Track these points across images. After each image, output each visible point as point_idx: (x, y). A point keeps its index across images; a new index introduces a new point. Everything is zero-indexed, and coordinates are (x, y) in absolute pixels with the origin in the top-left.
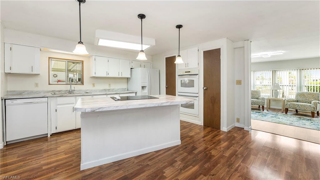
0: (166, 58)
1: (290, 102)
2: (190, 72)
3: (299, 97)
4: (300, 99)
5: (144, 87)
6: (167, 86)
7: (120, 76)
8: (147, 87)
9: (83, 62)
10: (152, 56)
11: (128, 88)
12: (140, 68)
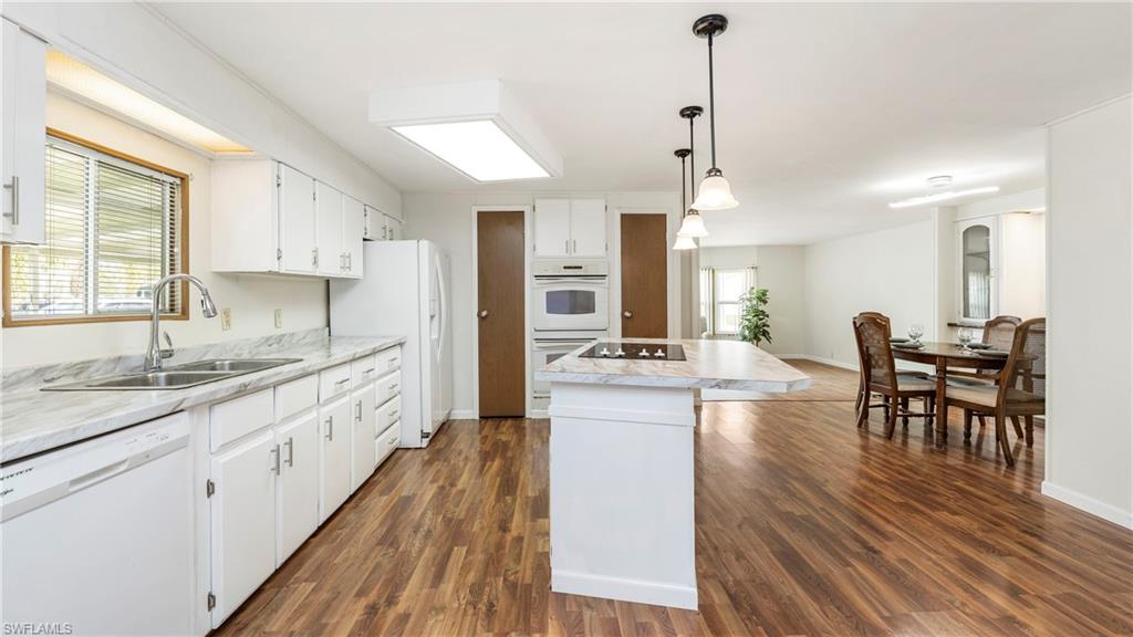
0: (479, 213)
2: (581, 268)
5: (432, 317)
6: (484, 313)
7: (344, 274)
8: (437, 318)
9: (184, 179)
10: (402, 193)
11: (329, 325)
12: (425, 244)
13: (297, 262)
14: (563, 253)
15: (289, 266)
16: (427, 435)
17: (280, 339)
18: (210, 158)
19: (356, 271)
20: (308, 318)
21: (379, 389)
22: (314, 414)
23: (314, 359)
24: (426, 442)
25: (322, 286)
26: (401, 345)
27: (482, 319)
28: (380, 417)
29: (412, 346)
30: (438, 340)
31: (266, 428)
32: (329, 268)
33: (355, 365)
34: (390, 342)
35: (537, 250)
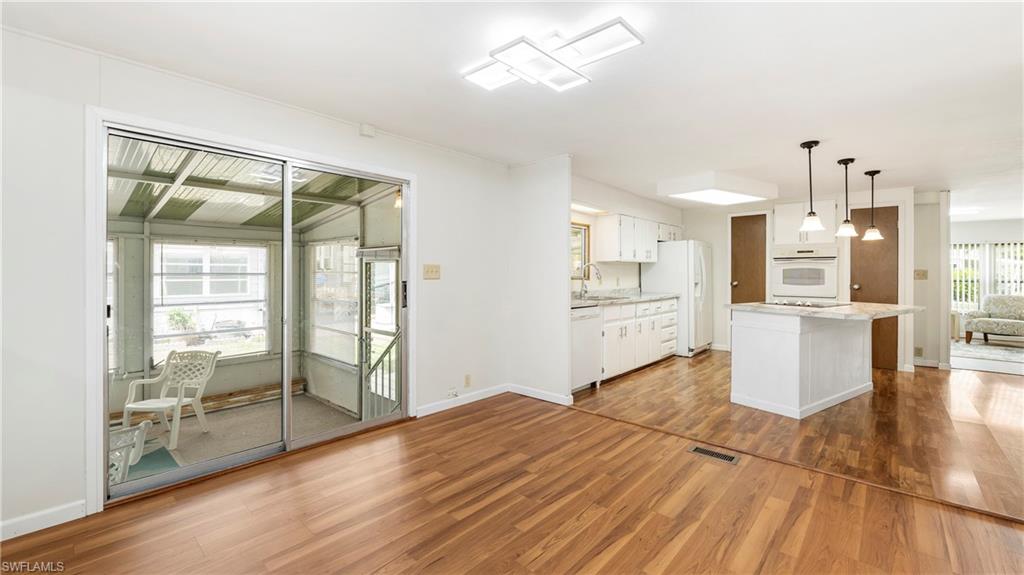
0: (732, 218)
1: (975, 317)
2: (813, 252)
3: (992, 306)
4: (994, 310)
5: (696, 284)
6: (735, 283)
7: (648, 261)
8: (699, 285)
9: (588, 227)
10: (682, 210)
11: (640, 286)
12: (691, 242)
13: (628, 257)
14: (798, 242)
15: (625, 258)
16: (692, 350)
17: (619, 290)
18: (596, 216)
19: (654, 259)
20: (629, 283)
21: (665, 319)
22: (634, 320)
23: (634, 298)
24: (691, 354)
25: (637, 266)
26: (677, 298)
27: (734, 287)
28: (666, 333)
29: (684, 299)
30: (700, 297)
31: (616, 320)
32: (641, 258)
33: (652, 304)
34: (671, 296)
35: (776, 240)
